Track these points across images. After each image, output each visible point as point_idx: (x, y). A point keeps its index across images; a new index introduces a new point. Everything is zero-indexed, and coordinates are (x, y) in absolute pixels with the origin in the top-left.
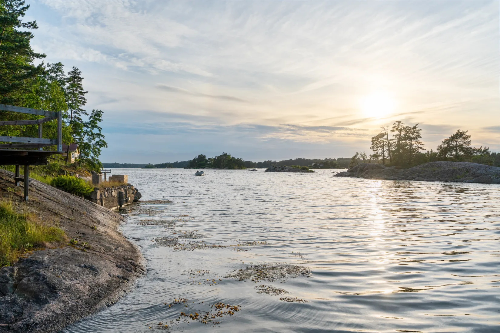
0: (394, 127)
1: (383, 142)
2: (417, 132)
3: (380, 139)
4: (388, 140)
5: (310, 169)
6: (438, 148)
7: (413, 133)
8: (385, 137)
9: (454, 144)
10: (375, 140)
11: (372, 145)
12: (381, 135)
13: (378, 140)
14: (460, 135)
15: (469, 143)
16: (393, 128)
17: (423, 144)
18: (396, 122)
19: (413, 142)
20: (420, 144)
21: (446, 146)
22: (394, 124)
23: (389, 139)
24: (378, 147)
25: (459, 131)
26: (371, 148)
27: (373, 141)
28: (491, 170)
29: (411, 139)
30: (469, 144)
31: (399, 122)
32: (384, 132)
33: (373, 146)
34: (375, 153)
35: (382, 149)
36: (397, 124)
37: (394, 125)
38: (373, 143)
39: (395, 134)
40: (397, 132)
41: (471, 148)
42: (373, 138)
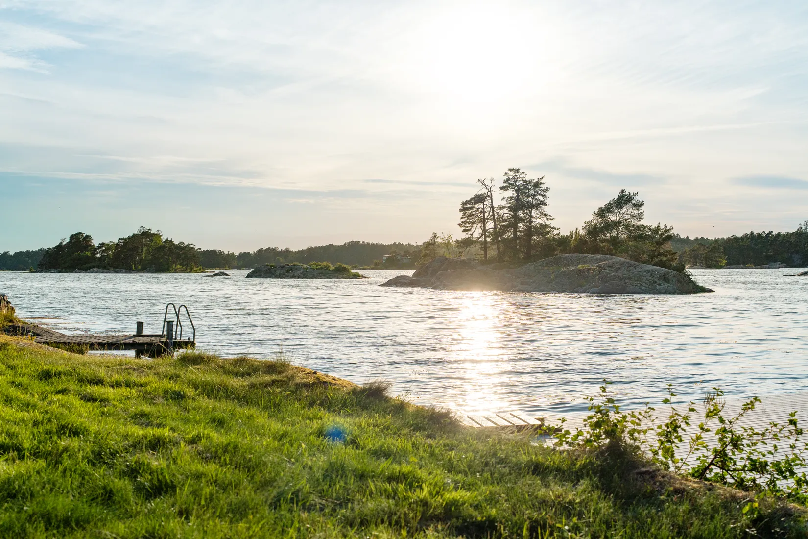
0: (507, 181)
1: (484, 212)
2: (540, 194)
3: (476, 206)
4: (492, 207)
5: (354, 271)
6: (584, 225)
7: (534, 195)
8: (488, 202)
9: (612, 217)
10: (467, 209)
11: (462, 218)
12: (479, 199)
13: (472, 208)
14: (624, 200)
15: (640, 217)
16: (505, 182)
17: (552, 218)
18: (511, 170)
19: (534, 213)
20: (547, 218)
21: (600, 220)
22: (506, 174)
23: (495, 205)
24: (473, 223)
25: (623, 191)
26: (459, 225)
27: (464, 210)
28: (637, 270)
29: (531, 206)
30: (640, 219)
31: (517, 171)
32: (485, 191)
33: (463, 220)
34: (467, 236)
35: (483, 228)
36: (511, 174)
37: (506, 178)
38: (465, 214)
39: (506, 197)
40: (510, 193)
41: (644, 227)
42: (463, 204)
